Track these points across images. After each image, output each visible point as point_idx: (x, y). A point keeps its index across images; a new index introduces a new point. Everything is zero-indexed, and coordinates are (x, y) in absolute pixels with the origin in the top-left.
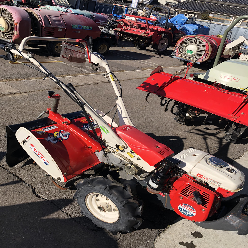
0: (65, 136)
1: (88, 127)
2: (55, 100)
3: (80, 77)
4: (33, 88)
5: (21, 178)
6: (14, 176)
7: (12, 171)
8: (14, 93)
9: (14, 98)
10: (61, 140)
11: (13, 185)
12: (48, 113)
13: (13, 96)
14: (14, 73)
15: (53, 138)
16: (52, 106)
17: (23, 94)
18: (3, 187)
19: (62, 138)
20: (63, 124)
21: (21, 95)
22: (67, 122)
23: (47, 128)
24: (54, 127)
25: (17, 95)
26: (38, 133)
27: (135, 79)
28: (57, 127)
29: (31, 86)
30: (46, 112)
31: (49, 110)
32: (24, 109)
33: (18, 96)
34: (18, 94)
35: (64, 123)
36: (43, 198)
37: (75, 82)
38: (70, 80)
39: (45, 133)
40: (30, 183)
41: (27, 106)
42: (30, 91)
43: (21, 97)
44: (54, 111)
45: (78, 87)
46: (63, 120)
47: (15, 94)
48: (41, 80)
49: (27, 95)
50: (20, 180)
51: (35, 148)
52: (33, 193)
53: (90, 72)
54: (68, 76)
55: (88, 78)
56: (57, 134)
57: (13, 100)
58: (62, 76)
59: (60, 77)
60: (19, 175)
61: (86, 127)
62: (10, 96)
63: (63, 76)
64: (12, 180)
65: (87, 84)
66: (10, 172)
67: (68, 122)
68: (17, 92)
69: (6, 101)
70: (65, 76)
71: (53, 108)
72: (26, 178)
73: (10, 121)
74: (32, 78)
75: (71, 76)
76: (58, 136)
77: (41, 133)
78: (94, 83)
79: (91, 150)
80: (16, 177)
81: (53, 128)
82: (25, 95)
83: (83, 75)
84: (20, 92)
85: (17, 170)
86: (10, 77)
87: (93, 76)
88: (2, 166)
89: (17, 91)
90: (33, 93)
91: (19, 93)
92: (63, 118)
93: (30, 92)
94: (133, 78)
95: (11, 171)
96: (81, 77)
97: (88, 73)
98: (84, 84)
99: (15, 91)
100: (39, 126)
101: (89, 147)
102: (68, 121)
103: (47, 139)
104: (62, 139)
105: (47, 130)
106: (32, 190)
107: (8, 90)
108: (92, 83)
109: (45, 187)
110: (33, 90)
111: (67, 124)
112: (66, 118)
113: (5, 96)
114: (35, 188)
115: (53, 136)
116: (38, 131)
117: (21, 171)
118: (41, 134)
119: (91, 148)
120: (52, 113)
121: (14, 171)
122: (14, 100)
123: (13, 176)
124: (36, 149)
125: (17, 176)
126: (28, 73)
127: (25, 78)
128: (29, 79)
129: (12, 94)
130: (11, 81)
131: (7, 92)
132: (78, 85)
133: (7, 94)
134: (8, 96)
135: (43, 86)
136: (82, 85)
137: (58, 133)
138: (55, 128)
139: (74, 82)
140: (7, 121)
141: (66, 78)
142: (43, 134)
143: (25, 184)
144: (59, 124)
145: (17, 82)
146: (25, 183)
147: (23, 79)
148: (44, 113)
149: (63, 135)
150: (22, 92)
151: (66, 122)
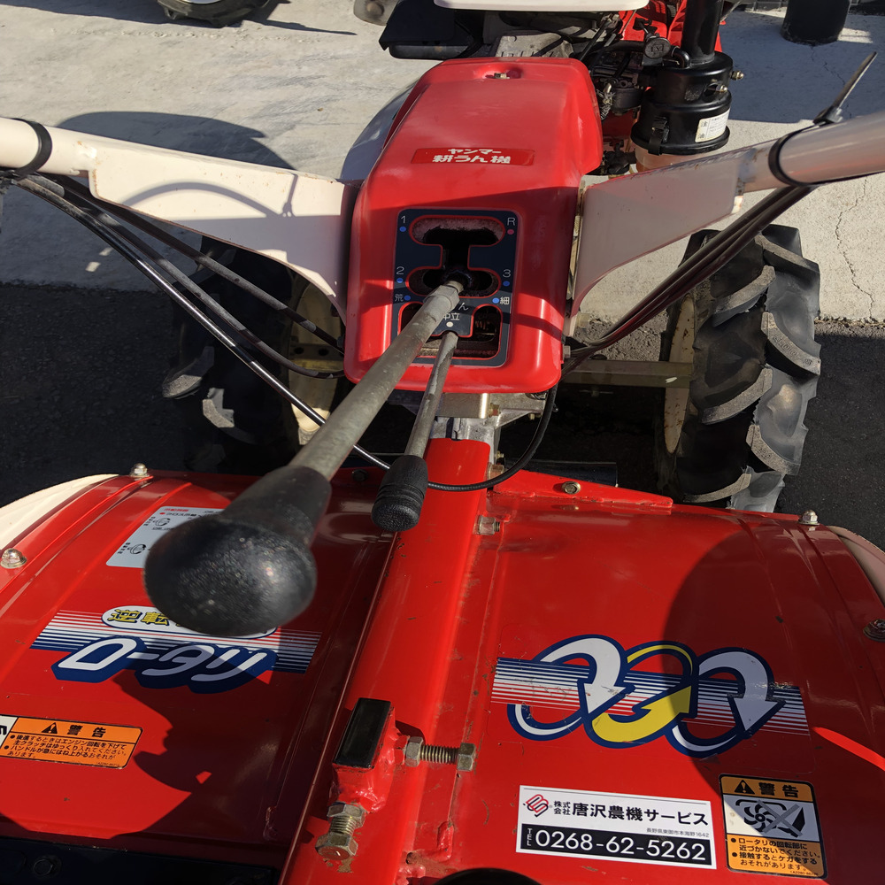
19: (627, 668)
26: (809, 832)
28: (529, 793)
39: (740, 790)
76: (639, 696)
81: (580, 808)
105: (675, 815)
115: (683, 719)
142: (767, 790)
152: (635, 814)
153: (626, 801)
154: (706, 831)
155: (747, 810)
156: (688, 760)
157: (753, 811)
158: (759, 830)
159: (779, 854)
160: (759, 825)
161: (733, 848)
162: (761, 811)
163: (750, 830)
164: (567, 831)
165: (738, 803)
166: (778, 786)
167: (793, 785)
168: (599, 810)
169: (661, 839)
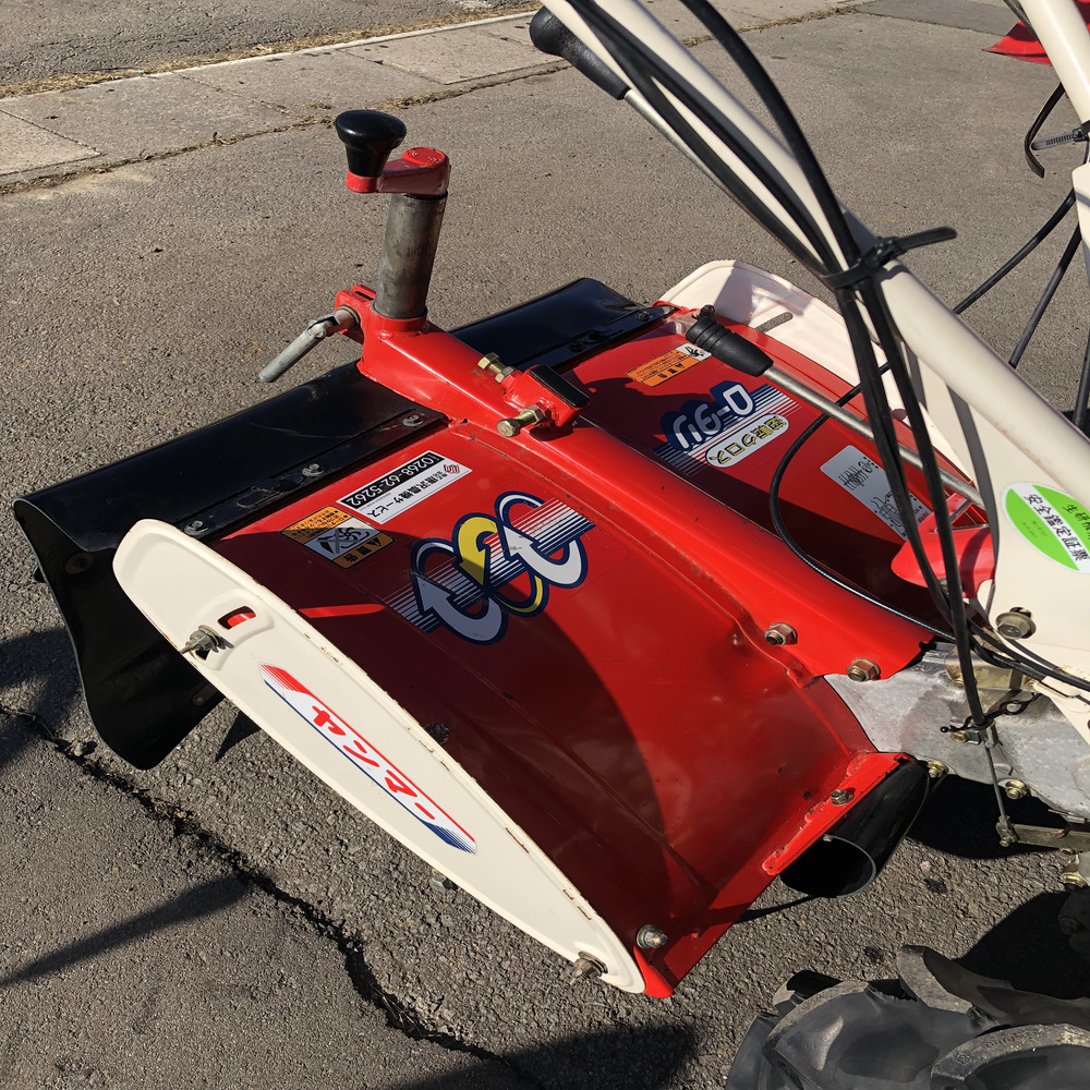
0: (558, 554)
1: (704, 437)
2: (402, 208)
3: (439, 39)
4: (174, 132)
5: (240, 847)
6: (186, 840)
7: (164, 789)
8: (66, 169)
9: (67, 204)
10: (538, 600)
11: (190, 931)
12: (353, 329)
13: (66, 190)
14: (40, 41)
15: (457, 583)
16: (382, 267)
17: (123, 173)
18: (121, 955)
19: (533, 573)
20: (517, 432)
21: (113, 184)
22: (547, 416)
23: (386, 489)
24: (439, 467)
25: (86, 186)
26: (314, 545)
27: (762, 28)
28: (464, 470)
29: (158, 114)
30: (333, 326)
31: (356, 304)
32: (146, 279)
33: (89, 187)
34: (89, 178)
35: (518, 425)
36: (444, 1029)
37: (416, 74)
38: (380, 63)
39: (375, 540)
40: (309, 890)
41: (164, 256)
42: (161, 150)
43: (113, 192)
44: (401, 315)
45: (444, 103)
46: (497, 395)
47: (70, 176)
48: (209, 72)
49: (149, 180)
50: (235, 867)
51: (322, 708)
52: (354, 998)
53: (484, 4)
54: (365, 35)
55: (484, 39)
56: (482, 541)
57: (69, 221)
58: (332, 42)
59: (318, 49)
60: (215, 827)
61: (691, 440)
62: (45, 196)
63: (336, 38)
64: (179, 884)
65: (493, 79)
66: (147, 803)
67: (548, 412)
68: (81, 164)
69: (25, 229)
70: (348, 40)
71: (392, 290)
72: (275, 851)
73: (72, 374)
74: (152, 65)
75: (383, 34)
76: (497, 556)
77: (346, 546)
78: (529, 71)
79: (792, 661)
80: (199, 846)
81: (432, 481)
82: (136, 178)
83: (451, 22)
84: (100, 161)
85: (197, 781)
86: (18, 65)
87: (511, 24)
88: (78, 753)
89: (81, 153)
90: (181, 162)
91: (92, 170)
92: (499, 378)
93: (163, 158)
94: (749, 22)
95: (152, 794)
96: (444, 35)
97: (475, 13)
98: (474, 84)
99: (70, 157)
100: (307, 464)
101: (774, 634)
102: (549, 404)
103: (408, 611)
104: (539, 582)
105: (388, 507)
106: (341, 959)
107: (20, 155)
108: (518, 75)
109: (432, 920)
110: (175, 147)
111: (546, 429)
112: (528, 376)
113: (9, 197)
114: (357, 940)
115: (456, 559)
116: (306, 524)
117: (224, 788)
118: (350, 557)
119: (792, 639)
120: (388, 329)
121: (173, 794)
122: (73, 216)
123: (178, 833)
124: (333, 718)
125: (205, 837)
126: (126, 34)
127: (110, 70)
128: (135, 75)
129: (54, 178)
130: (29, 91)
131: (20, 166)
132: (437, 89)
133: (21, 177)
134: (30, 196)
135: (233, 113)
136: (460, 87)
137: (491, 526)
138: (451, 478)
139: (411, 73)
140: (52, 381)
141: (354, 51)
142: (363, 550)
143: (282, 905)
144: (470, 430)
145: (71, 99)
146: (281, 896)
147: (98, 75)
148: (317, 340)
149: (535, 545)
150: (110, 159)
151: (532, 419)
152: (406, 495)
153: (416, 499)
154: (365, 510)
155: (359, 534)
156: (425, 537)
157: (356, 535)
158: (340, 529)
159: (316, 526)
160: (344, 531)
161: (341, 514)
162: (351, 538)
163: (345, 525)
164: (421, 470)
165: (368, 534)
166: (361, 557)
167: (354, 563)
168: (423, 485)
169: (377, 495)
